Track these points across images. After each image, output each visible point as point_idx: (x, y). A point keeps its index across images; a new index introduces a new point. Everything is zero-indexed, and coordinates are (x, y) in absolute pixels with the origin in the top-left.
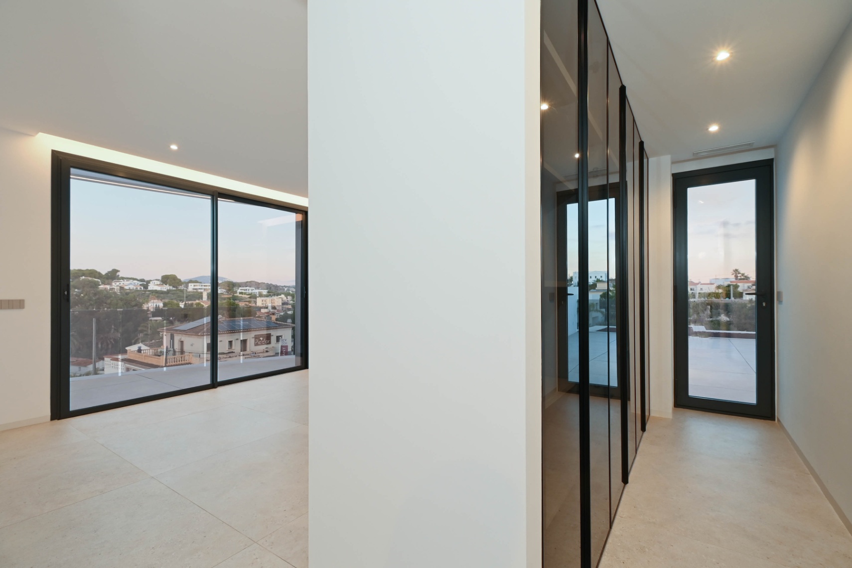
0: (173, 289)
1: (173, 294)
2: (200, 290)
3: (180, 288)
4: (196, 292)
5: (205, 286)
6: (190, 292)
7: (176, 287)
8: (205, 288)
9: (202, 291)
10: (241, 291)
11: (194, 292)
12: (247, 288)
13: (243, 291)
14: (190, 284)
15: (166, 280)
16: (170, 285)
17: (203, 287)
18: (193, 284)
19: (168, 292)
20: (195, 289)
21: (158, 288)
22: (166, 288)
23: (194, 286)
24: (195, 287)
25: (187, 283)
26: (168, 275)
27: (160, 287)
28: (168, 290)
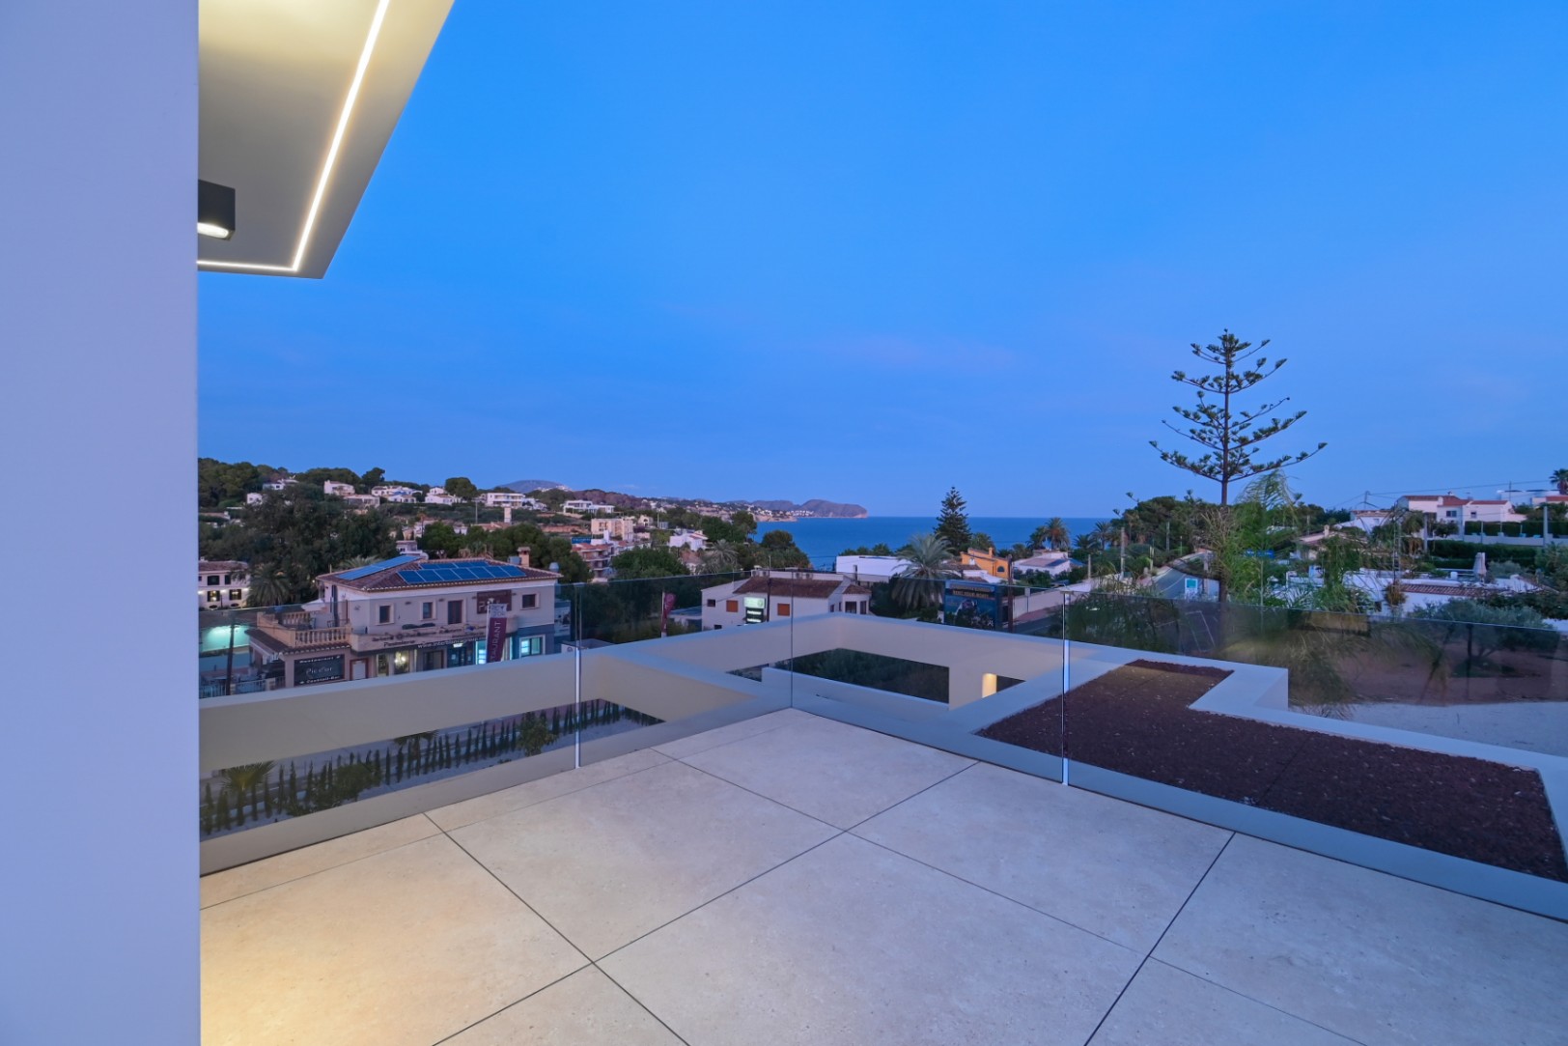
0: (463, 501)
1: (460, 511)
2: (502, 505)
3: (473, 500)
4: (495, 507)
5: (513, 497)
6: (486, 507)
7: (468, 499)
9: (507, 505)
10: (569, 507)
11: (493, 507)
12: (581, 501)
13: (573, 507)
14: (489, 495)
15: (453, 485)
16: (458, 496)
17: (511, 500)
18: (493, 495)
19: (455, 506)
20: (496, 502)
21: (440, 501)
22: (451, 500)
23: (496, 497)
25: (483, 495)
26: (457, 478)
27: (443, 499)
28: (454, 504)
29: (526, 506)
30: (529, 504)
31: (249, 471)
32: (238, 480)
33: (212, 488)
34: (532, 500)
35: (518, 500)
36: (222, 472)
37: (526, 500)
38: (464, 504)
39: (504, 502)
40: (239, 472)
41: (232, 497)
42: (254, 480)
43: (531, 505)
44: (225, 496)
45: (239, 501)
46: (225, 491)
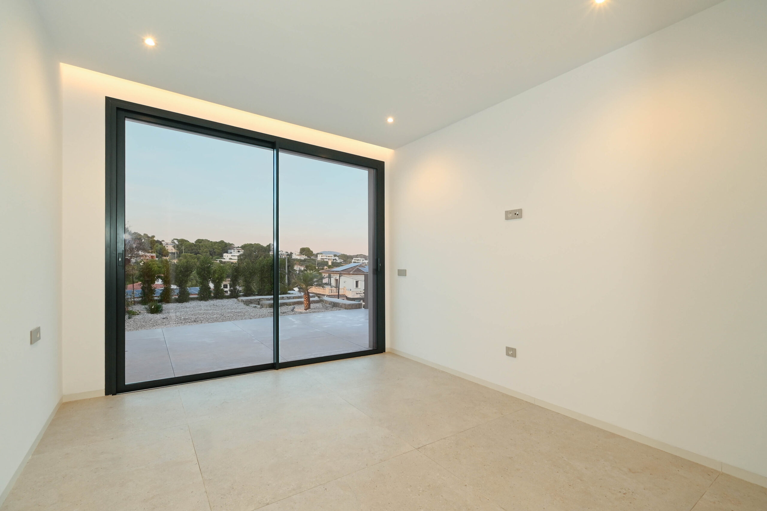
0: (308, 258)
1: (308, 262)
2: (325, 260)
3: (312, 257)
4: (323, 261)
5: (329, 256)
6: (319, 261)
7: (310, 257)
8: (329, 258)
9: (327, 260)
10: (354, 261)
11: (322, 261)
12: (359, 259)
13: (356, 261)
14: (318, 255)
15: (304, 251)
16: (306, 256)
17: (328, 258)
18: (321, 255)
19: (305, 260)
20: (322, 259)
21: (299, 257)
22: (303, 257)
23: (322, 256)
24: (323, 258)
25: (316, 255)
26: (304, 248)
27: (300, 257)
28: (304, 259)
29: (335, 261)
30: (335, 259)
31: (224, 244)
32: (220, 248)
33: (210, 251)
34: (337, 258)
35: (331, 258)
36: (213, 245)
37: (334, 258)
38: (308, 259)
39: (325, 259)
40: (220, 245)
41: (218, 255)
42: (226, 248)
43: (337, 260)
44: (215, 254)
45: (221, 257)
46: (215, 252)
